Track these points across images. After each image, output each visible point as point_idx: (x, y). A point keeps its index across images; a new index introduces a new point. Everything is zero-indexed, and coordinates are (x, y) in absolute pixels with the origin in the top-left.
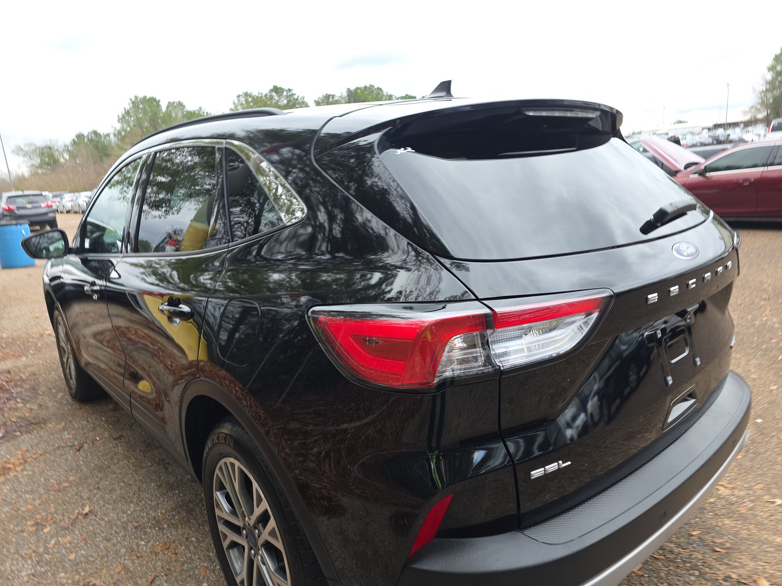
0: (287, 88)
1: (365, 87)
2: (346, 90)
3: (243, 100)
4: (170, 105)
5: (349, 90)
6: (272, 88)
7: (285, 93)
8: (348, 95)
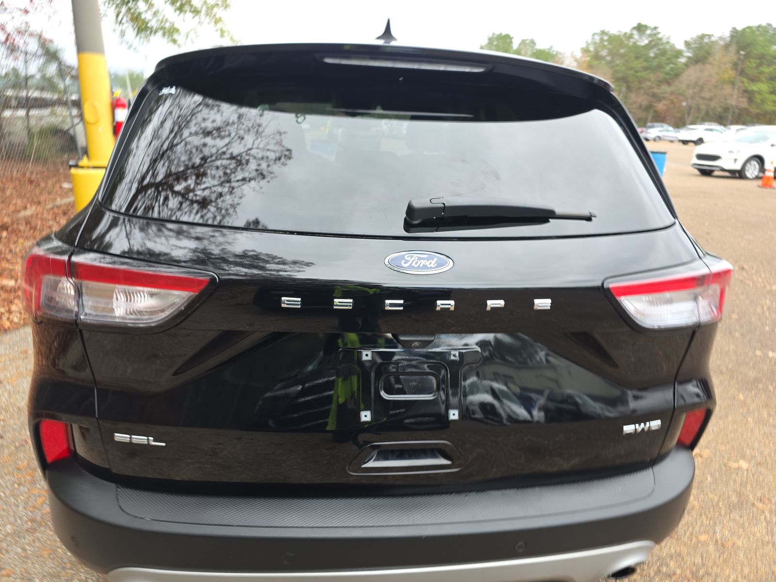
0: (652, 26)
1: (759, 26)
2: (731, 29)
3: (597, 38)
4: (523, 42)
5: (734, 31)
6: (635, 25)
7: (648, 32)
8: (732, 37)
